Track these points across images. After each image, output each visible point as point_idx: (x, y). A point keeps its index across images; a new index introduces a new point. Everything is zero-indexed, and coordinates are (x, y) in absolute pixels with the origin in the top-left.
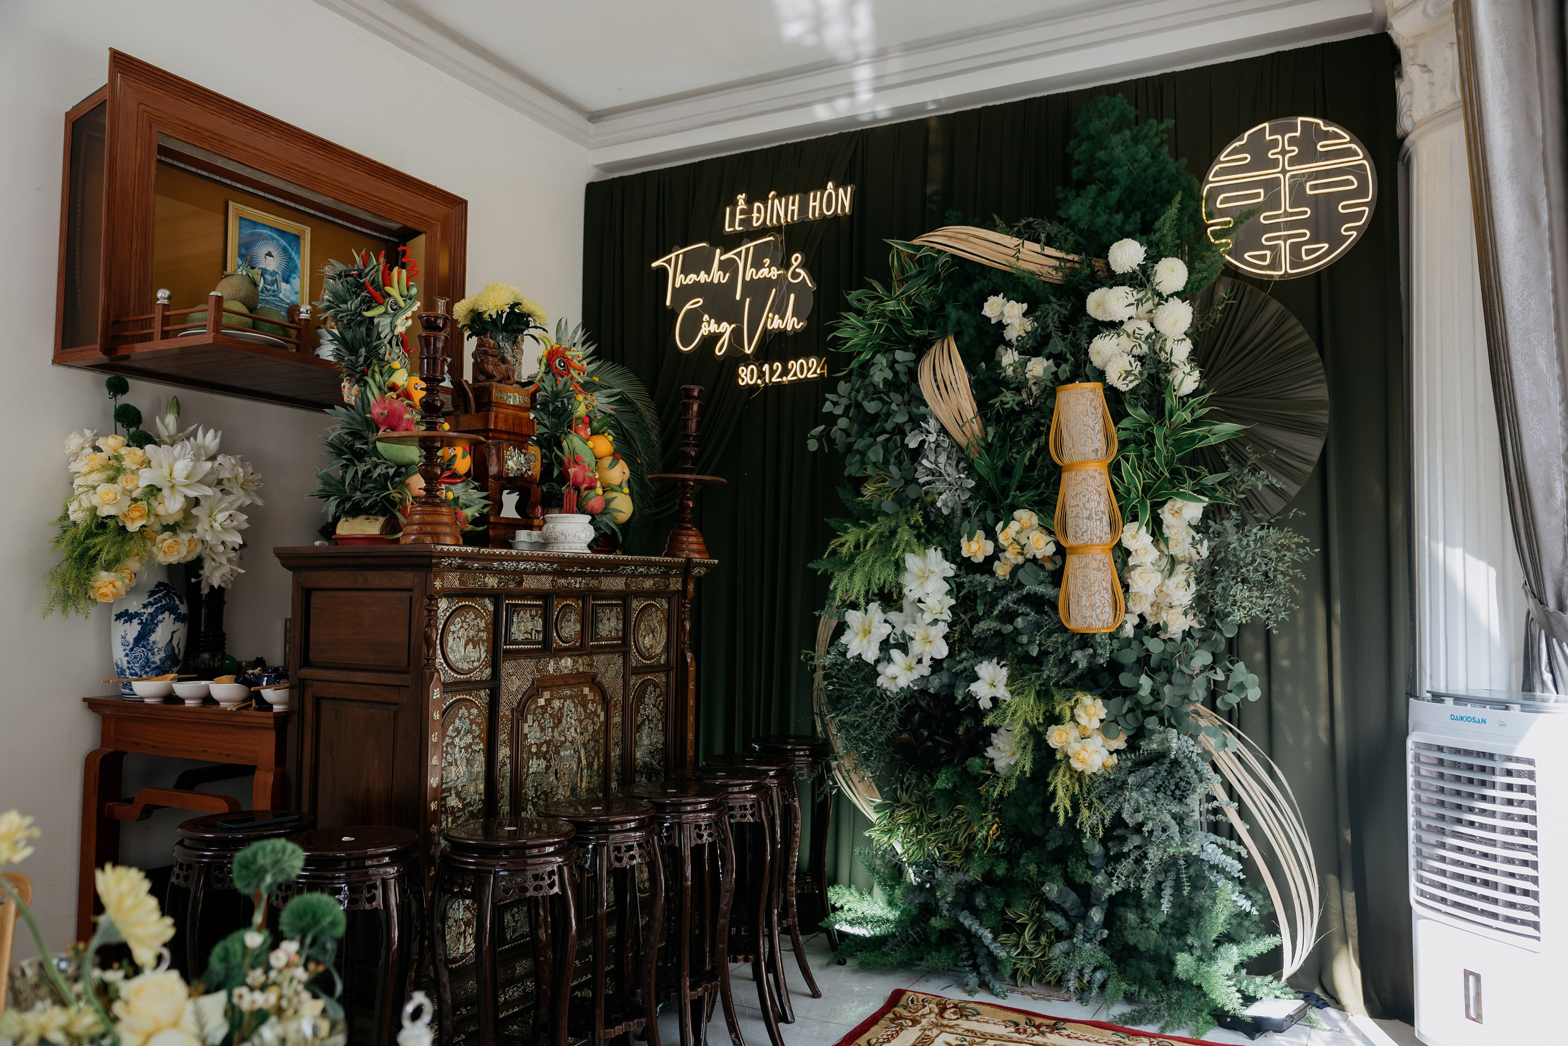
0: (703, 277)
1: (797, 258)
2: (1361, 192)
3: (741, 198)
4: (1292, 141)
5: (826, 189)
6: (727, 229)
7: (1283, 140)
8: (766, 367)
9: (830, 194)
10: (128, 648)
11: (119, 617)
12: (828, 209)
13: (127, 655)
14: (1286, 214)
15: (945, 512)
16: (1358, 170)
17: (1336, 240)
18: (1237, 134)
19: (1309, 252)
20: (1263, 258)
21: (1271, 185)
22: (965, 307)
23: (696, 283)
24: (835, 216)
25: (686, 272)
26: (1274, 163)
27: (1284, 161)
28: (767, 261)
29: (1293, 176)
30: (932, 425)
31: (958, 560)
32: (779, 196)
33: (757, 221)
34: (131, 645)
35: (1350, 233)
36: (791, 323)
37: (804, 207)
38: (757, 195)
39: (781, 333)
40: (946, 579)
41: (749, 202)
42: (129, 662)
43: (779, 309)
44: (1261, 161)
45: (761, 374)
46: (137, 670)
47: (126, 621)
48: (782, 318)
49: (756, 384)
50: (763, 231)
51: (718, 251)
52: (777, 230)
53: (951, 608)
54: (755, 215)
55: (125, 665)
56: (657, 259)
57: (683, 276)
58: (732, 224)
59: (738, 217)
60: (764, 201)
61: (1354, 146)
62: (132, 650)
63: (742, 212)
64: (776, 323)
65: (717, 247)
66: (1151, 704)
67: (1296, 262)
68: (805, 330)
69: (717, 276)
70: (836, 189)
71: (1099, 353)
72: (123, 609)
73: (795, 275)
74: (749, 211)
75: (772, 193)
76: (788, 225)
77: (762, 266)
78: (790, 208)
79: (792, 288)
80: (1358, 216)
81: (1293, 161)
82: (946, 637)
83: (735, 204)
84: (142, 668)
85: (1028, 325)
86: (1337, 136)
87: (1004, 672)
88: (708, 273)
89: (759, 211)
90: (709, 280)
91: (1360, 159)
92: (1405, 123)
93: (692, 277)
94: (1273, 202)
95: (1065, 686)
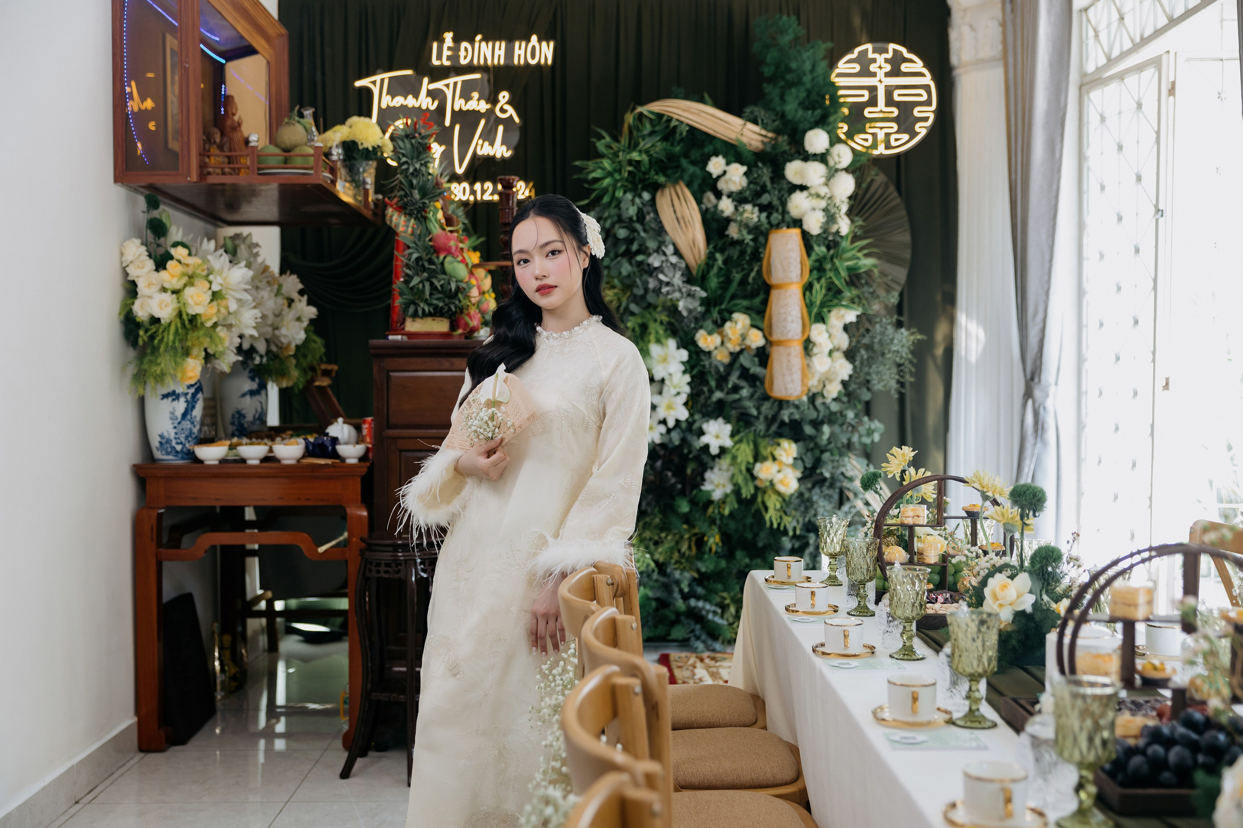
0: (410, 102)
1: (504, 96)
2: (928, 103)
3: (448, 36)
4: (886, 61)
5: (528, 40)
6: (435, 62)
7: (881, 58)
8: (478, 186)
9: (534, 48)
10: (177, 422)
11: (165, 396)
12: (533, 57)
13: (175, 427)
14: (881, 111)
15: (685, 313)
16: (927, 88)
17: (913, 134)
18: (850, 50)
19: (896, 140)
20: (866, 140)
21: (873, 90)
22: (693, 163)
23: (403, 107)
24: (538, 64)
25: (392, 93)
26: (874, 75)
27: (881, 74)
28: (476, 95)
29: (886, 86)
30: (670, 250)
31: (692, 348)
32: (486, 39)
33: (465, 57)
34: (179, 419)
35: (922, 130)
36: (500, 150)
37: (509, 53)
38: (463, 35)
39: (490, 160)
40: (683, 363)
41: (457, 40)
42: (176, 433)
43: (489, 136)
44: (865, 72)
45: (473, 192)
46: (183, 440)
47: (174, 400)
48: (492, 144)
49: (468, 200)
50: (470, 69)
51: (426, 80)
52: (484, 69)
53: (689, 384)
54: (462, 53)
55: (172, 436)
56: (360, 78)
57: (389, 98)
58: (439, 57)
59: (446, 53)
60: (472, 41)
61: (925, 71)
62: (179, 423)
63: (449, 49)
64: (485, 150)
65: (424, 76)
66: (827, 445)
67: (888, 146)
68: (512, 158)
69: (425, 102)
70: (540, 41)
71: (797, 207)
72: (170, 390)
73: (503, 110)
74: (456, 49)
75: (479, 37)
76: (494, 67)
77: (471, 98)
78: (497, 52)
79: (499, 121)
80: (926, 119)
81: (887, 75)
82: (686, 404)
83: (442, 41)
84: (187, 437)
85: (744, 182)
86: (911, 61)
87: (728, 428)
88: (416, 96)
89: (466, 49)
90: (417, 105)
91: (928, 79)
92: (954, 60)
93: (399, 101)
94: (873, 102)
95: (769, 436)
